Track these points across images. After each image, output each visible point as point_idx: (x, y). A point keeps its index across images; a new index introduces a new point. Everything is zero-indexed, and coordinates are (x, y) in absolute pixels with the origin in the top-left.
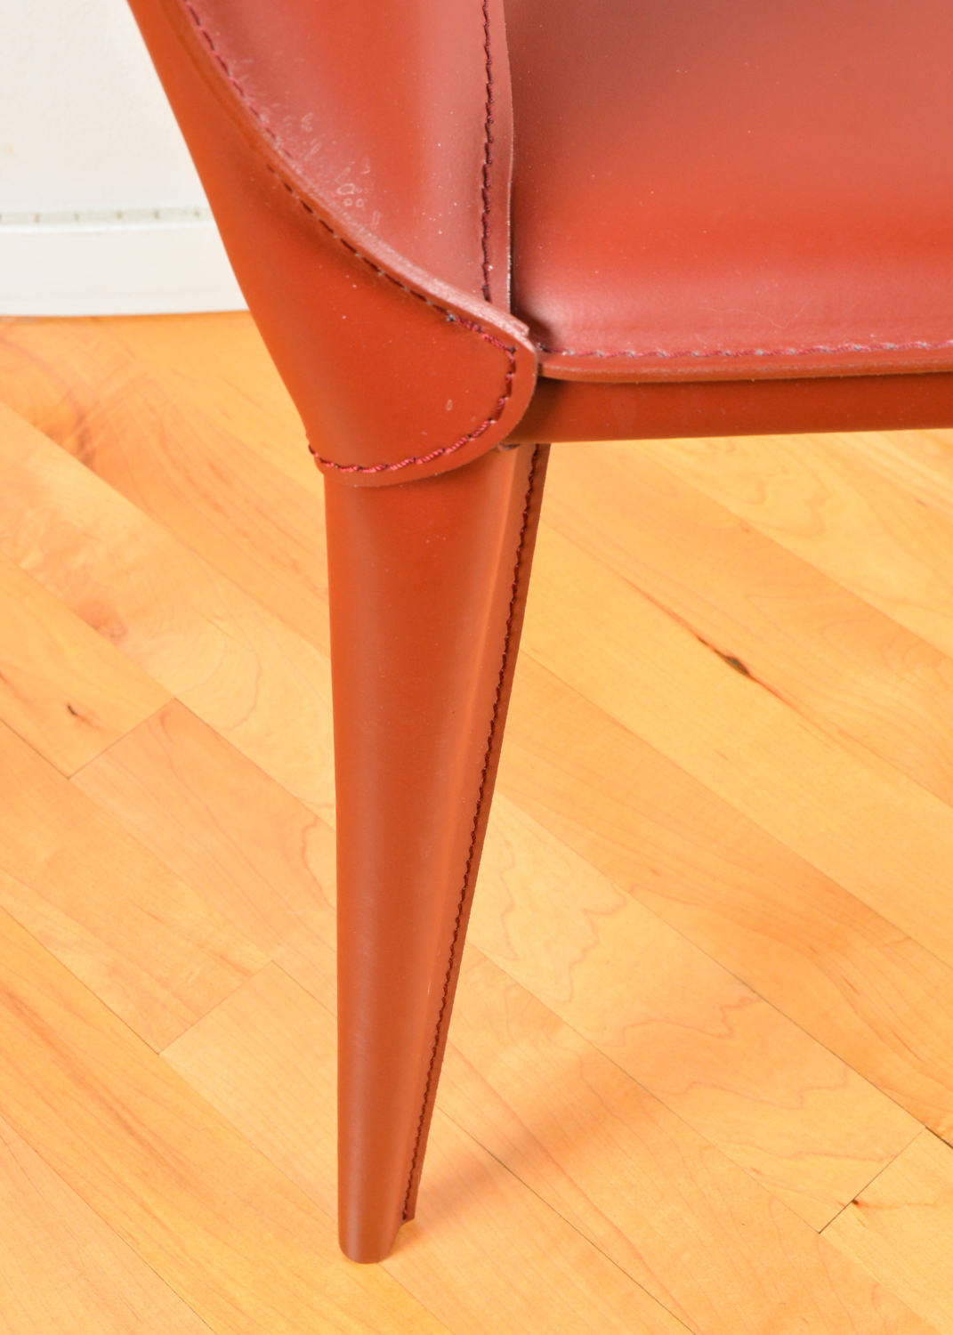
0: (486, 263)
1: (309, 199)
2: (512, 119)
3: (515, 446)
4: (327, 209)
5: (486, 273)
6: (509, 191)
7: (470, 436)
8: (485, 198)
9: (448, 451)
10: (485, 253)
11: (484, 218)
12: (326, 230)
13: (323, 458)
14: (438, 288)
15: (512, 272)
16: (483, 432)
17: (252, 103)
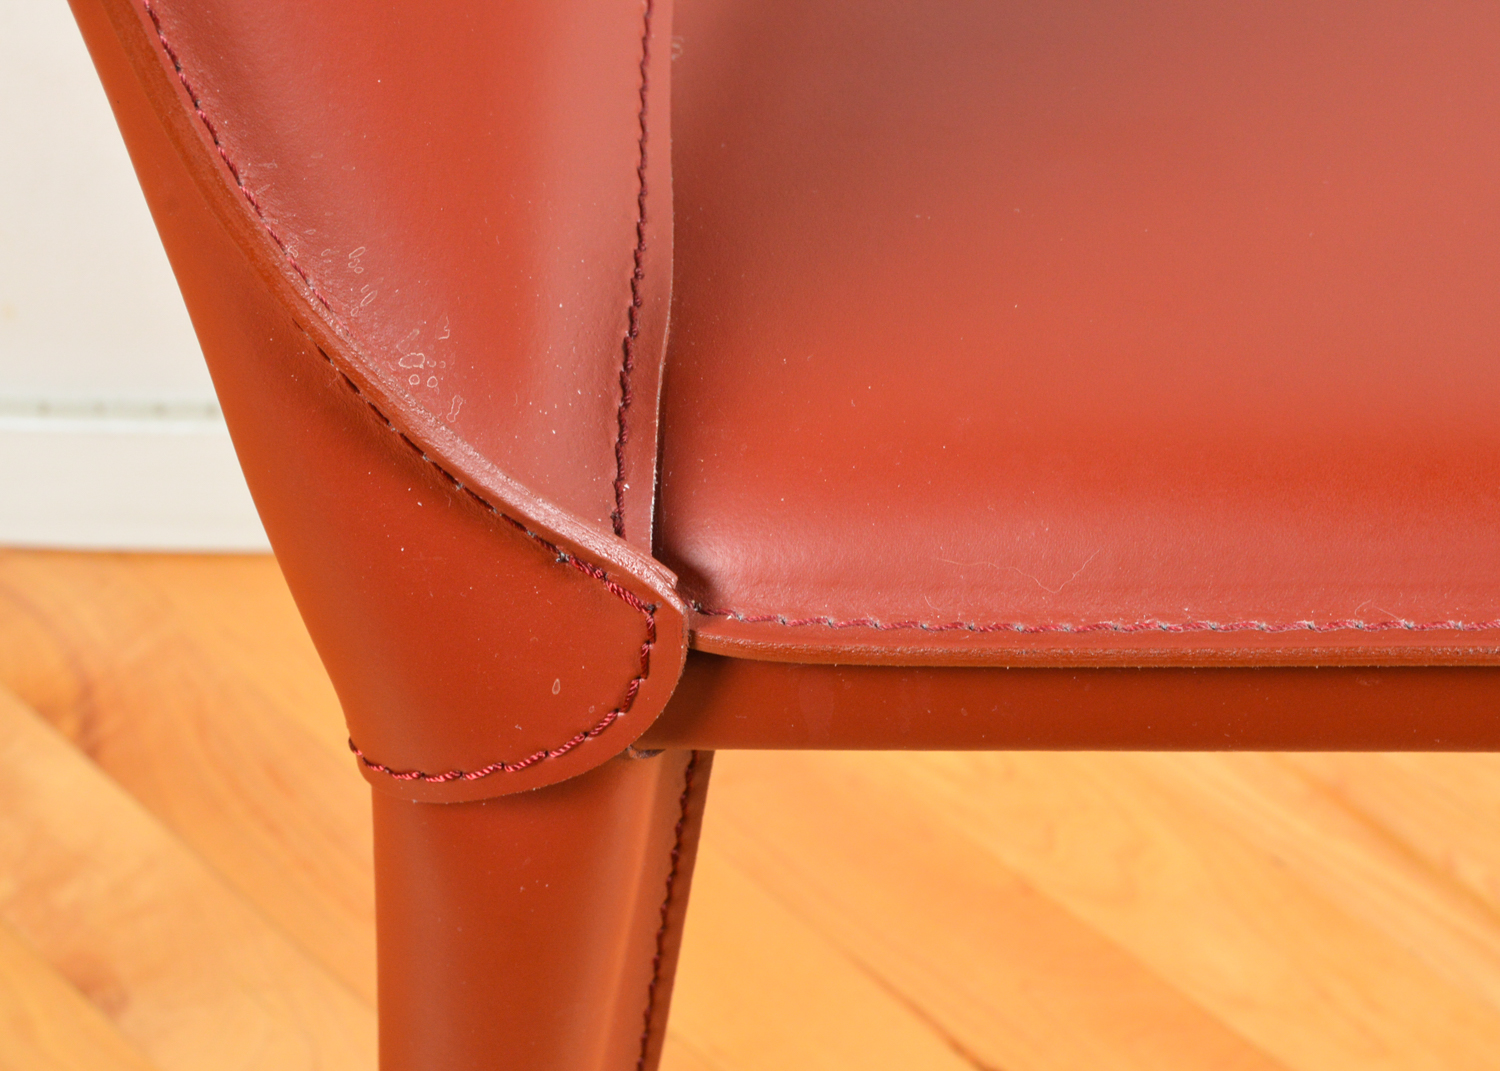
0: (620, 479)
1: (353, 371)
2: (672, 274)
3: (656, 752)
4: (380, 388)
5: (619, 495)
6: (660, 376)
7: (586, 734)
8: (623, 386)
9: (553, 755)
10: (619, 465)
11: (620, 414)
12: (378, 418)
13: (368, 758)
14: (543, 512)
15: (657, 494)
16: (605, 728)
17: (273, 225)
